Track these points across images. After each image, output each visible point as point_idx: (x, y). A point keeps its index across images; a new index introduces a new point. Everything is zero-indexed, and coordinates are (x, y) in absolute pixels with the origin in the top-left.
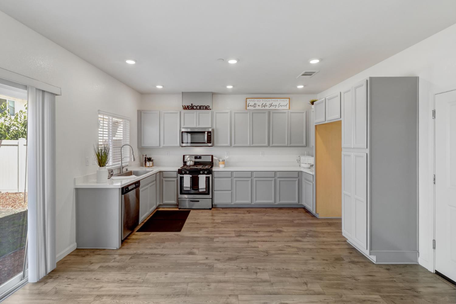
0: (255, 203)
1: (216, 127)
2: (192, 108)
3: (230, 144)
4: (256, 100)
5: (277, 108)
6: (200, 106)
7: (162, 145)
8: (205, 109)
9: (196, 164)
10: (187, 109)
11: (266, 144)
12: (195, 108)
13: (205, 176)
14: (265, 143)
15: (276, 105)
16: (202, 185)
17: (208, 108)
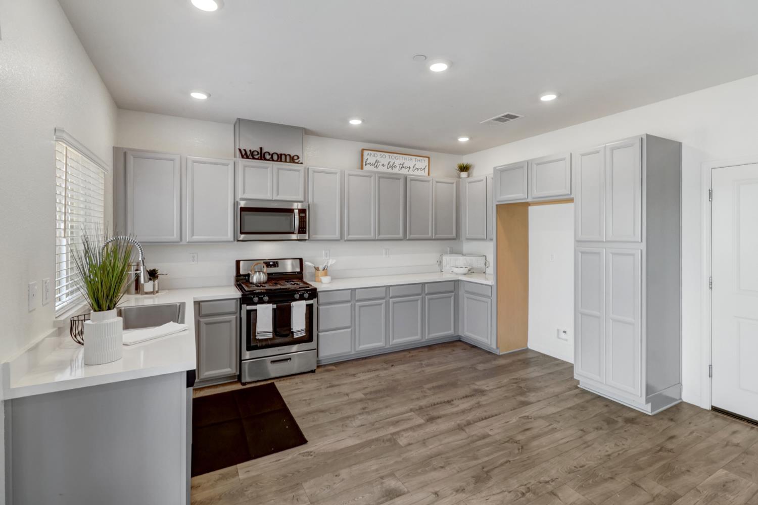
0: (391, 345)
1: (313, 201)
2: (261, 155)
3: (339, 236)
4: (379, 153)
5: (411, 172)
6: (279, 153)
7: (187, 237)
8: (290, 162)
9: (271, 278)
10: (251, 157)
11: (401, 235)
12: (268, 157)
13: (303, 303)
14: (399, 234)
15: (410, 168)
16: (298, 323)
17: (297, 161)
